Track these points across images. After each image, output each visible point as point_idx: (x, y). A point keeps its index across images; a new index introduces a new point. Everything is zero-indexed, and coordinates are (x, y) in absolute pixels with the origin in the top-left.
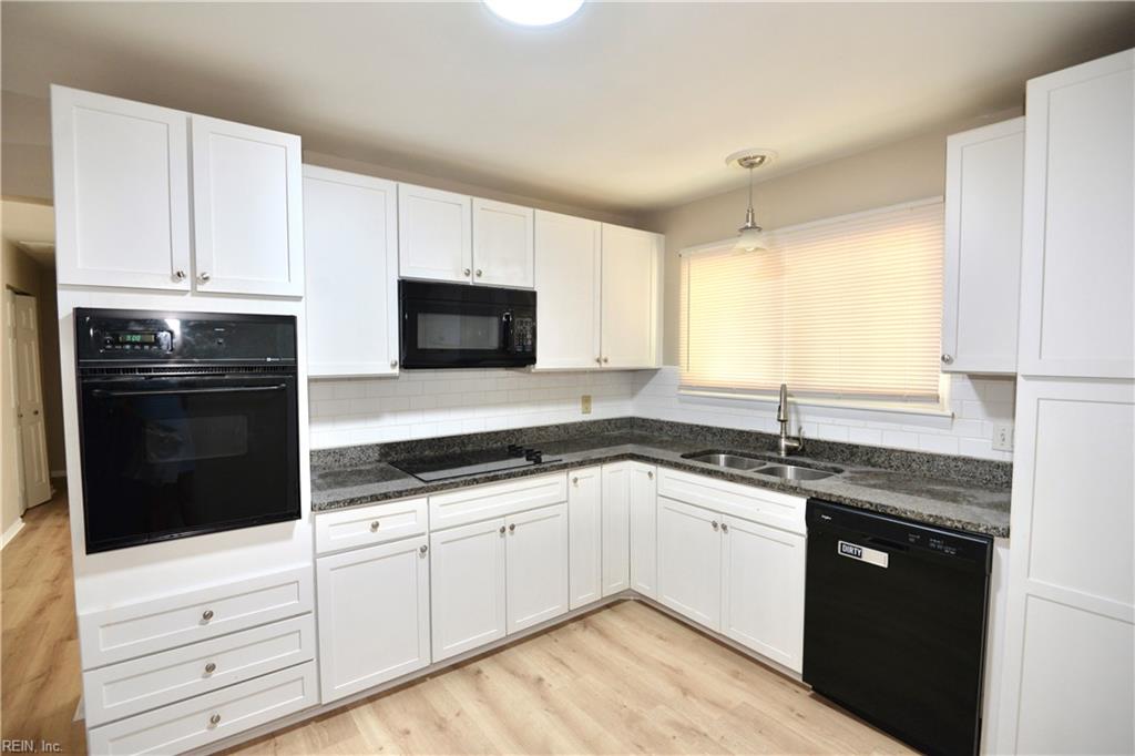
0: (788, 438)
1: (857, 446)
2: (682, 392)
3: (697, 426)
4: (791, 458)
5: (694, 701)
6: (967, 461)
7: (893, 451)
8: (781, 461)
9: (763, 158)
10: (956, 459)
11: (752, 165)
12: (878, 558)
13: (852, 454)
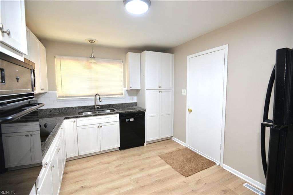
0: (97, 106)
1: (110, 105)
2: (58, 99)
3: (66, 108)
4: (98, 110)
5: (112, 163)
6: (127, 103)
7: (117, 104)
8: (96, 111)
9: (95, 41)
10: (126, 103)
11: (92, 42)
12: (132, 120)
13: (110, 106)
